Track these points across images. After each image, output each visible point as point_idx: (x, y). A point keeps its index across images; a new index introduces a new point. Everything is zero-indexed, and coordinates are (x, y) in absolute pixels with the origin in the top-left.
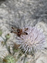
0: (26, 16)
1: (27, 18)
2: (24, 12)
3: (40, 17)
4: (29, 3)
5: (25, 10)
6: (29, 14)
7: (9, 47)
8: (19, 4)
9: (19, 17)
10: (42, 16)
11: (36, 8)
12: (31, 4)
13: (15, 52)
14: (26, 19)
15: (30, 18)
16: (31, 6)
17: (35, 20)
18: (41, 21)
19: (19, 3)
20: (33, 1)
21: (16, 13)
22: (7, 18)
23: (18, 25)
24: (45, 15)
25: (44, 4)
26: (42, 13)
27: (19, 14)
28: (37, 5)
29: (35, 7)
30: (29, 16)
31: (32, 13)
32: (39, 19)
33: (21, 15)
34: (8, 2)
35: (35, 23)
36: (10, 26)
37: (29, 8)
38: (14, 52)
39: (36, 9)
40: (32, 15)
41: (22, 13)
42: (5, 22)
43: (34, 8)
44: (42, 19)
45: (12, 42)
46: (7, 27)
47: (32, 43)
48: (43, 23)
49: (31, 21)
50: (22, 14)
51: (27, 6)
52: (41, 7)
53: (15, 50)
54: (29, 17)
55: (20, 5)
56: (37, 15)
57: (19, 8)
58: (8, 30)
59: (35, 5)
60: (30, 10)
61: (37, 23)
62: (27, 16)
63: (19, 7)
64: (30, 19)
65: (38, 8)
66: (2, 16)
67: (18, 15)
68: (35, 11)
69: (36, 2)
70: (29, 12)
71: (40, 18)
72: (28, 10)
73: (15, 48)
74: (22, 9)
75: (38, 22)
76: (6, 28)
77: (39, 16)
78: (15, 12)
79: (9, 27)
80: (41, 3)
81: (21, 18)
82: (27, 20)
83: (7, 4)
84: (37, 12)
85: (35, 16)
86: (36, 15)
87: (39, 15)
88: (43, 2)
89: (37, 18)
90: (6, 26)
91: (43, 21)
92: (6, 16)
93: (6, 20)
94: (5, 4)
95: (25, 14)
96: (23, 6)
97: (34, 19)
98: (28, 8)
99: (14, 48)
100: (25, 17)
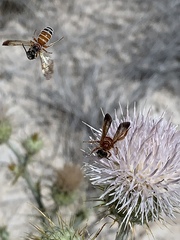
0: (101, 71)
1: (104, 75)
2: (93, 53)
3: (157, 72)
4: (115, 18)
5: (97, 45)
6: (113, 61)
7: (38, 184)
8: (75, 24)
9: (76, 72)
10: (162, 68)
11: (141, 37)
12: (120, 22)
13: (62, 204)
14: (100, 81)
15: (118, 76)
16: (122, 32)
17: (135, 86)
18: (159, 89)
19: (75, 18)
20: (128, 14)
21: (65, 56)
22: (28, 78)
23: (70, 104)
24: (176, 64)
25: (169, 24)
26: (163, 58)
27: (75, 61)
28: (144, 26)
29: (135, 35)
30: (113, 67)
31: (126, 58)
32: (153, 82)
33: (84, 65)
34: (32, 16)
35: (137, 96)
36: (39, 108)
37: (115, 38)
38: (56, 203)
39: (141, 44)
40: (126, 67)
41: (87, 55)
42: (21, 92)
43: (131, 38)
44: (162, 81)
45: (49, 166)
46: (30, 112)
47: (152, 181)
48: (169, 94)
49: (121, 89)
50: (87, 61)
51: (106, 32)
52: (160, 36)
53: (61, 198)
54: (115, 72)
55: (79, 28)
56: (145, 66)
57: (76, 40)
58: (33, 122)
59: (135, 28)
60: (118, 47)
61: (142, 96)
62: (106, 68)
63: (75, 35)
64: (118, 81)
65: (147, 40)
66: (9, 68)
67: (70, 64)
68: (135, 51)
69: (142, 15)
70: (114, 54)
71: (156, 76)
72: (110, 47)
73: (61, 188)
74: (88, 43)
75: (149, 91)
76: (27, 116)
77: (154, 68)
78: (60, 53)
79: (35, 112)
80: (157, 20)
81: (85, 75)
82: (107, 83)
83: (31, 23)
84: (145, 52)
85: (136, 69)
86: (139, 66)
87: (152, 63)
88: (166, 17)
89: (143, 76)
90: (24, 107)
91: (166, 87)
92: (24, 69)
93: (25, 82)
94: (24, 24)
95: (98, 62)
96: (93, 31)
97: (134, 79)
98: (108, 40)
99: (55, 188)
100: (96, 71)
